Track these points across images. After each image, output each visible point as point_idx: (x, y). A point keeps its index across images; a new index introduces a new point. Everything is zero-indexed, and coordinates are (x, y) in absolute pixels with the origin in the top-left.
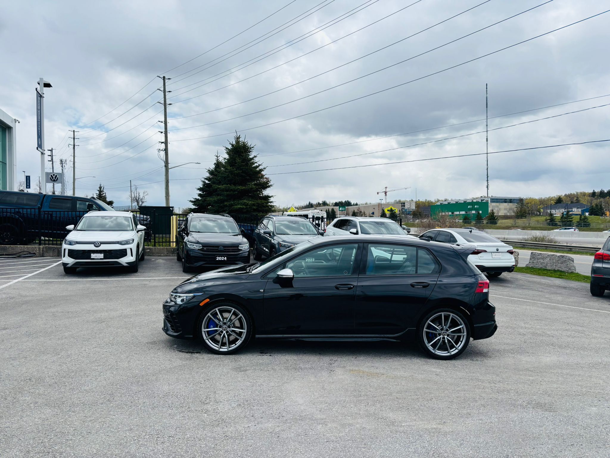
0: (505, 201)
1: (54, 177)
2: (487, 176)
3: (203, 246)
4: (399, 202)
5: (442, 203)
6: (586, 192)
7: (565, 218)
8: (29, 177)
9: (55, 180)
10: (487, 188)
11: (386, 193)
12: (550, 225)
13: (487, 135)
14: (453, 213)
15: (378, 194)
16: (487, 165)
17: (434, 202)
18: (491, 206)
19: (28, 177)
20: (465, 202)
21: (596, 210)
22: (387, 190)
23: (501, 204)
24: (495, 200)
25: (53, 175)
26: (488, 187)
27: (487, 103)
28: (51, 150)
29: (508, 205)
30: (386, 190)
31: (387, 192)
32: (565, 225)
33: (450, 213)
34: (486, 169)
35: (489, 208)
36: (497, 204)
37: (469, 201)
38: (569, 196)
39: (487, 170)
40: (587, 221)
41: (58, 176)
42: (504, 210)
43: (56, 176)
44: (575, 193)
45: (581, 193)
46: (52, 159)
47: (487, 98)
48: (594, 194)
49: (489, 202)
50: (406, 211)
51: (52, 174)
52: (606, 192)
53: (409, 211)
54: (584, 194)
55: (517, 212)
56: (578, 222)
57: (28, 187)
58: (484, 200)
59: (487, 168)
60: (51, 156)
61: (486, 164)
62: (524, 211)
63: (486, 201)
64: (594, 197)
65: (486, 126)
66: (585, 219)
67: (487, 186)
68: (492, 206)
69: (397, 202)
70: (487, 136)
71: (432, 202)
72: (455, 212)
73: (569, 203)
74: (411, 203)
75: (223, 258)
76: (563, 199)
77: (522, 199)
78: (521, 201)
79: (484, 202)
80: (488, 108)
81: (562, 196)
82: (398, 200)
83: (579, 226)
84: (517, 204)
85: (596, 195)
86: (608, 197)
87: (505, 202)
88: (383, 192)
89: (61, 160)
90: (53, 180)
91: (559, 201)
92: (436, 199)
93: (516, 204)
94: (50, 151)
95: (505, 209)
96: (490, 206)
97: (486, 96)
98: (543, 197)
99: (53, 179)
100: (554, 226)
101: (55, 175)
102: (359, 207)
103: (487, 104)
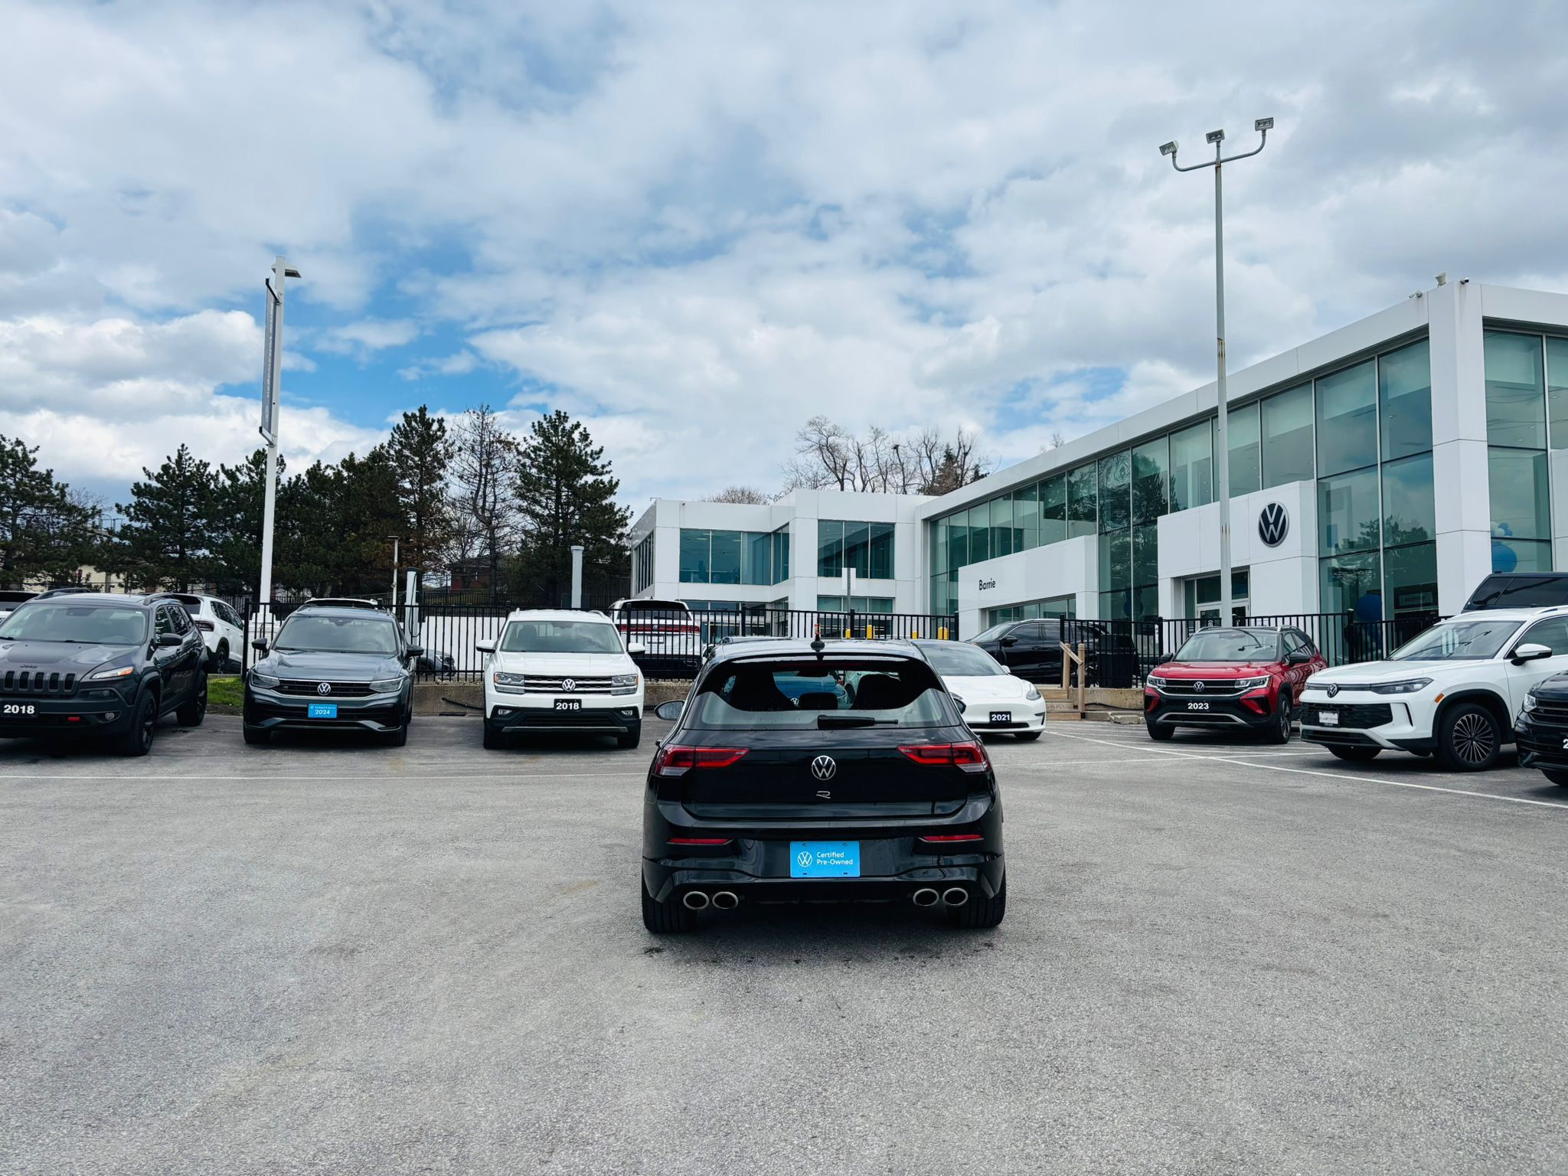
3: (1539, 703)
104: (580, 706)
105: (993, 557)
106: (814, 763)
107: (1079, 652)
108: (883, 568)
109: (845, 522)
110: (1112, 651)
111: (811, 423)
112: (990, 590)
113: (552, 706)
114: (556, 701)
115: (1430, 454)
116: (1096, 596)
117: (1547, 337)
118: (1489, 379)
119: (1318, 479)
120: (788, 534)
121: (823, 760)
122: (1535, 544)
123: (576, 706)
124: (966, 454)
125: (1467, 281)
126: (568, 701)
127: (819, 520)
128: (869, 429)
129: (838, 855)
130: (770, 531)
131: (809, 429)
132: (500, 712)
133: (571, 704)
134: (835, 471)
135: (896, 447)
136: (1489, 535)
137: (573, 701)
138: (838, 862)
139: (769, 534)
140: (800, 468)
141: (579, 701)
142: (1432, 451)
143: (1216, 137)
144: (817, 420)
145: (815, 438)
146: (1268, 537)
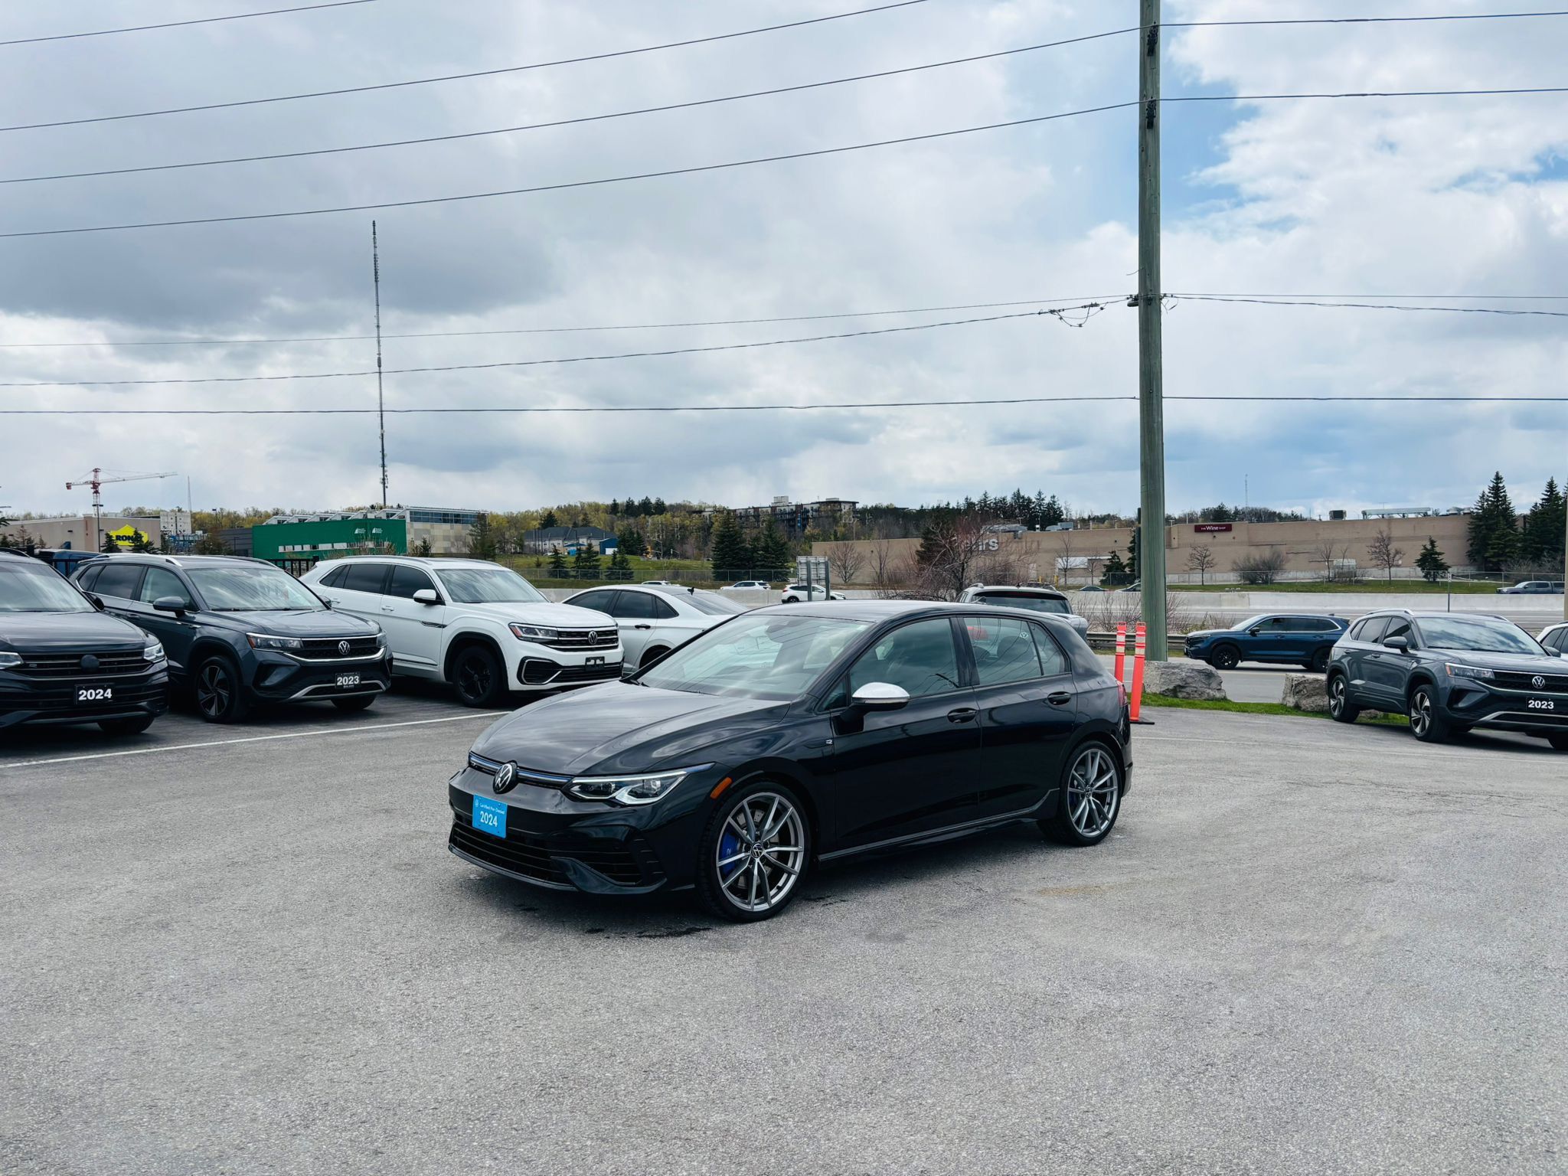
0: (445, 517)
2: (381, 454)
3: (24, 658)
4: (139, 513)
5: (283, 521)
6: (600, 503)
7: (586, 560)
10: (384, 484)
11: (95, 486)
12: (555, 576)
13: (379, 351)
14: (314, 547)
15: (69, 486)
16: (380, 427)
17: (245, 516)
18: (412, 531)
20: (345, 519)
21: (630, 543)
22: (101, 477)
23: (436, 525)
24: (419, 515)
26: (386, 481)
27: (375, 269)
29: (452, 529)
30: (96, 477)
31: (99, 484)
32: (585, 575)
33: (307, 548)
34: (380, 435)
35: (407, 535)
36: (428, 525)
37: (356, 517)
38: (568, 510)
39: (382, 439)
40: (627, 567)
42: (444, 540)
44: (579, 505)
45: (590, 505)
47: (375, 258)
48: (614, 508)
49: (408, 520)
50: (175, 540)
52: (636, 503)
53: (184, 541)
54: (596, 508)
55: (475, 546)
56: (609, 568)
58: (395, 514)
59: (382, 435)
61: (380, 425)
62: (489, 544)
63: (400, 517)
64: (615, 514)
65: (376, 329)
66: (623, 561)
67: (384, 479)
68: (415, 530)
69: (133, 514)
70: (379, 354)
71: (237, 518)
72: (320, 545)
73: (570, 526)
74: (178, 519)
75: (102, 691)
76: (557, 515)
77: (483, 514)
78: (480, 518)
79: (395, 520)
80: (379, 283)
81: (552, 509)
82: (134, 508)
83: (613, 577)
84: (473, 526)
85: (620, 510)
86: (643, 515)
87: (445, 521)
88: (86, 483)
91: (549, 521)
92: (251, 509)
93: (471, 527)
95: (446, 538)
96: (409, 530)
97: (373, 253)
98: (515, 512)
100: (563, 577)
102: (22, 527)
103: (376, 273)
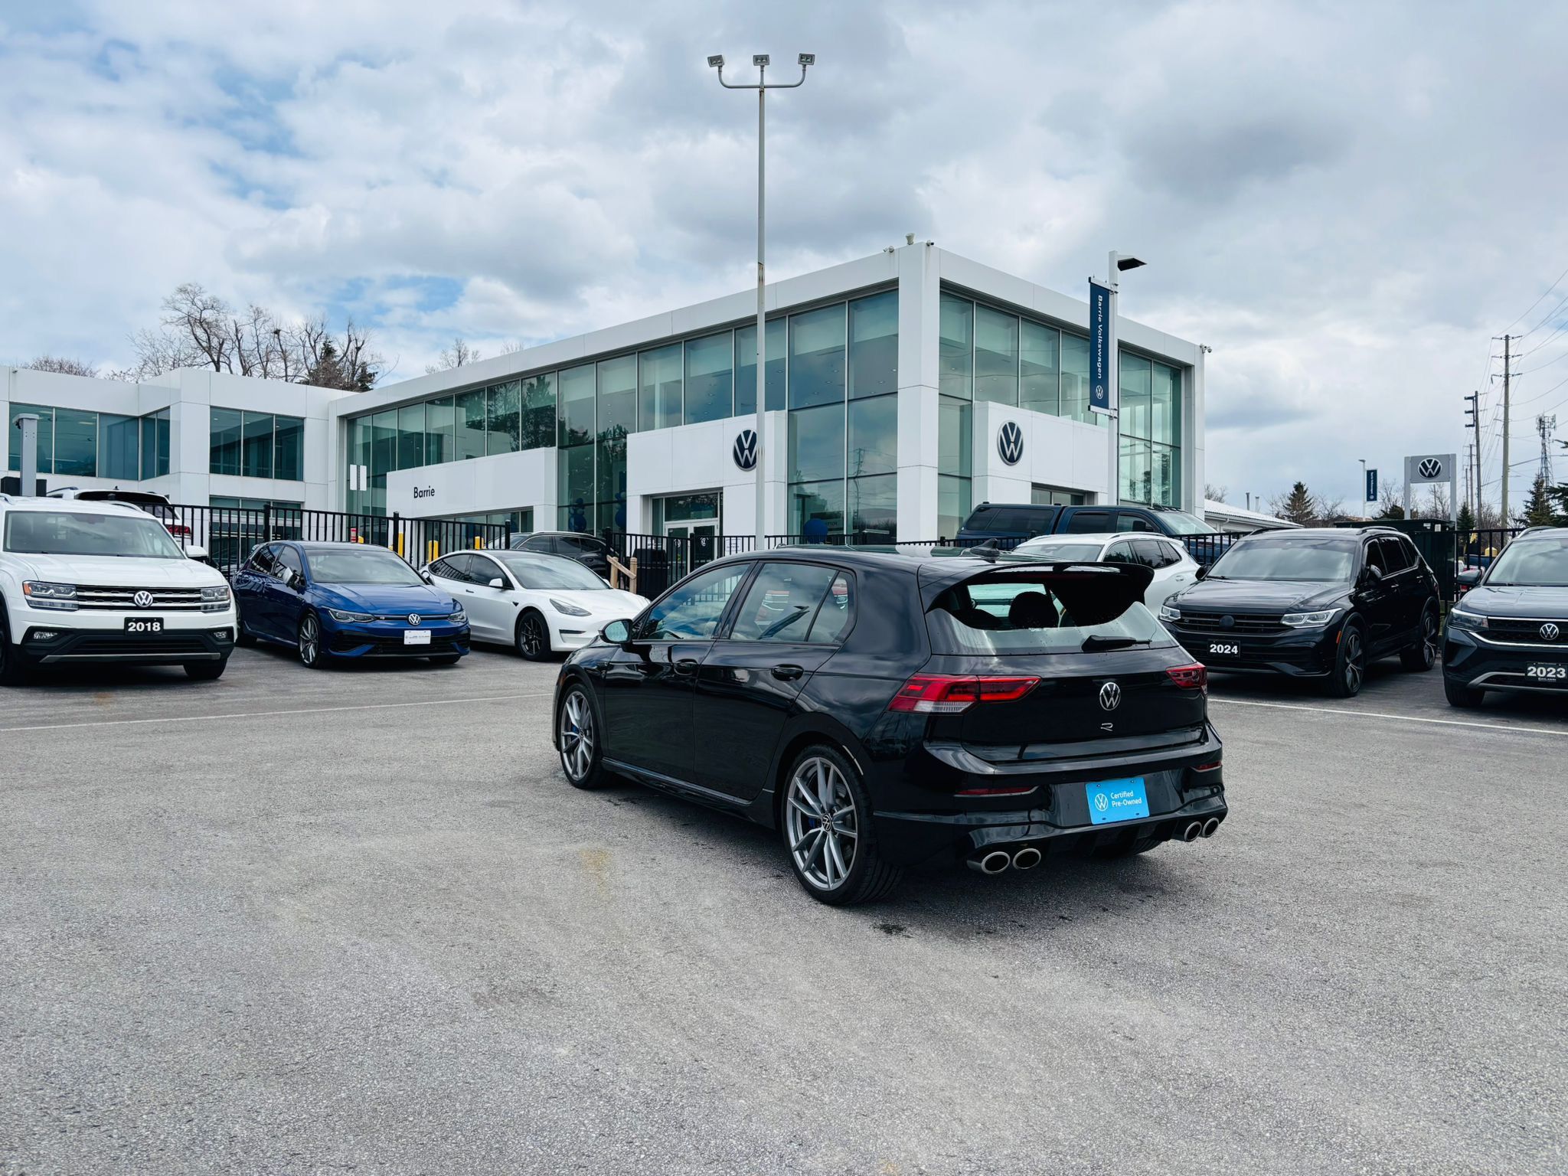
1: (1430, 467)
3: (1182, 614)
8: (1375, 472)
9: (1434, 474)
19: (1372, 473)
25: (1426, 463)
28: (1474, 399)
41: (1440, 464)
43: (1436, 463)
46: (1476, 420)
51: (1425, 460)
57: (1372, 497)
60: (1472, 412)
75: (1230, 647)
89: (1540, 420)
90: (1427, 474)
94: (1471, 401)
99: (1427, 472)
101: (1433, 462)
104: (162, 626)
105: (428, 463)
106: (1102, 691)
107: (631, 566)
108: (290, 469)
109: (245, 411)
110: (651, 565)
111: (183, 291)
112: (427, 499)
113: (121, 626)
114: (128, 620)
115: (895, 395)
116: (554, 510)
117: (977, 303)
118: (942, 336)
119: (789, 411)
120: (168, 422)
121: (1111, 686)
122: (957, 480)
123: (156, 627)
124: (358, 349)
125: (932, 244)
126: (145, 620)
127: (211, 407)
128: (248, 306)
129: (1128, 795)
130: (137, 415)
131: (179, 297)
132: (37, 636)
133: (149, 625)
134: (208, 350)
135: (277, 332)
136: (936, 472)
137: (152, 620)
138: (1130, 803)
139: (136, 419)
140: (157, 342)
141: (160, 620)
142: (897, 392)
143: (761, 60)
144: (189, 288)
145: (186, 308)
146: (742, 461)
